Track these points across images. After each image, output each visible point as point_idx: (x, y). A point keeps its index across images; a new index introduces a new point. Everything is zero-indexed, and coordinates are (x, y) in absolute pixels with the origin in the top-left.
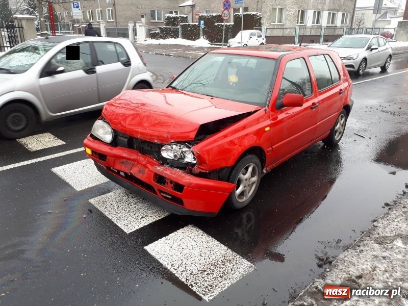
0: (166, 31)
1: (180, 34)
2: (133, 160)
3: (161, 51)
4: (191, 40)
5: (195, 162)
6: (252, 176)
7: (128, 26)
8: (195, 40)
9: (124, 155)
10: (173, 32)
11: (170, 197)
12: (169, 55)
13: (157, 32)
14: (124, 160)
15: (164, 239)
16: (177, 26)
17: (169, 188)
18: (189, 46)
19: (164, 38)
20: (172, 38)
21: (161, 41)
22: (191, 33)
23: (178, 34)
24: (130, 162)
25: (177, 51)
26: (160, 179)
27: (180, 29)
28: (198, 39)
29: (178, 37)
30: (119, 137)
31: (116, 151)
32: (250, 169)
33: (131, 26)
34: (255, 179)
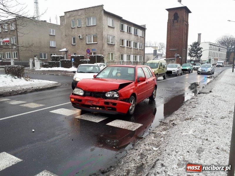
0: (52, 64)
1: (60, 65)
2: (93, 100)
3: (52, 73)
4: (67, 68)
5: (118, 97)
6: (134, 104)
7: (29, 61)
8: (69, 68)
9: (89, 99)
10: (56, 64)
11: (111, 109)
12: (58, 75)
13: (47, 64)
14: (89, 101)
15: (110, 122)
16: (59, 61)
17: (111, 105)
18: (66, 71)
19: (51, 67)
20: (56, 67)
21: (50, 69)
22: (67, 65)
23: (59, 65)
24: (91, 101)
25: (61, 73)
26: (107, 103)
27: (60, 63)
28: (71, 67)
29: (59, 67)
30: (86, 93)
31: (86, 98)
32: (133, 101)
33: (31, 61)
34: (134, 105)
